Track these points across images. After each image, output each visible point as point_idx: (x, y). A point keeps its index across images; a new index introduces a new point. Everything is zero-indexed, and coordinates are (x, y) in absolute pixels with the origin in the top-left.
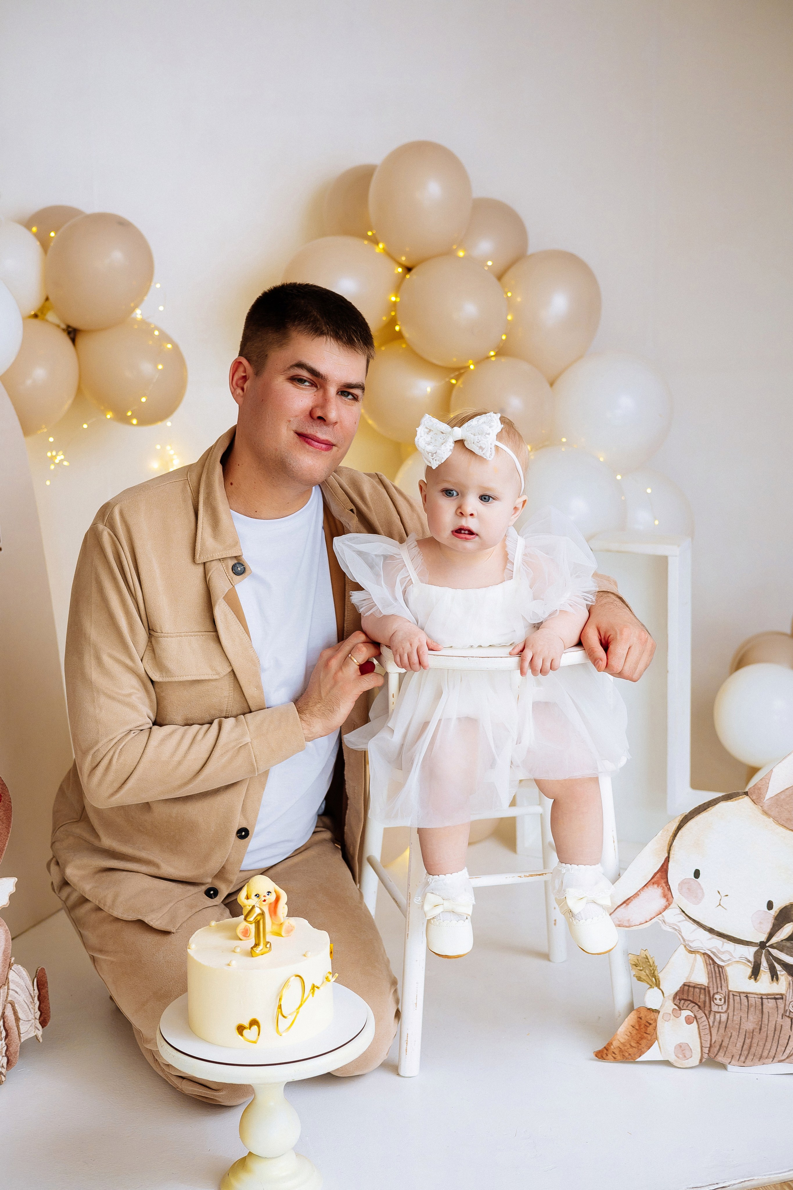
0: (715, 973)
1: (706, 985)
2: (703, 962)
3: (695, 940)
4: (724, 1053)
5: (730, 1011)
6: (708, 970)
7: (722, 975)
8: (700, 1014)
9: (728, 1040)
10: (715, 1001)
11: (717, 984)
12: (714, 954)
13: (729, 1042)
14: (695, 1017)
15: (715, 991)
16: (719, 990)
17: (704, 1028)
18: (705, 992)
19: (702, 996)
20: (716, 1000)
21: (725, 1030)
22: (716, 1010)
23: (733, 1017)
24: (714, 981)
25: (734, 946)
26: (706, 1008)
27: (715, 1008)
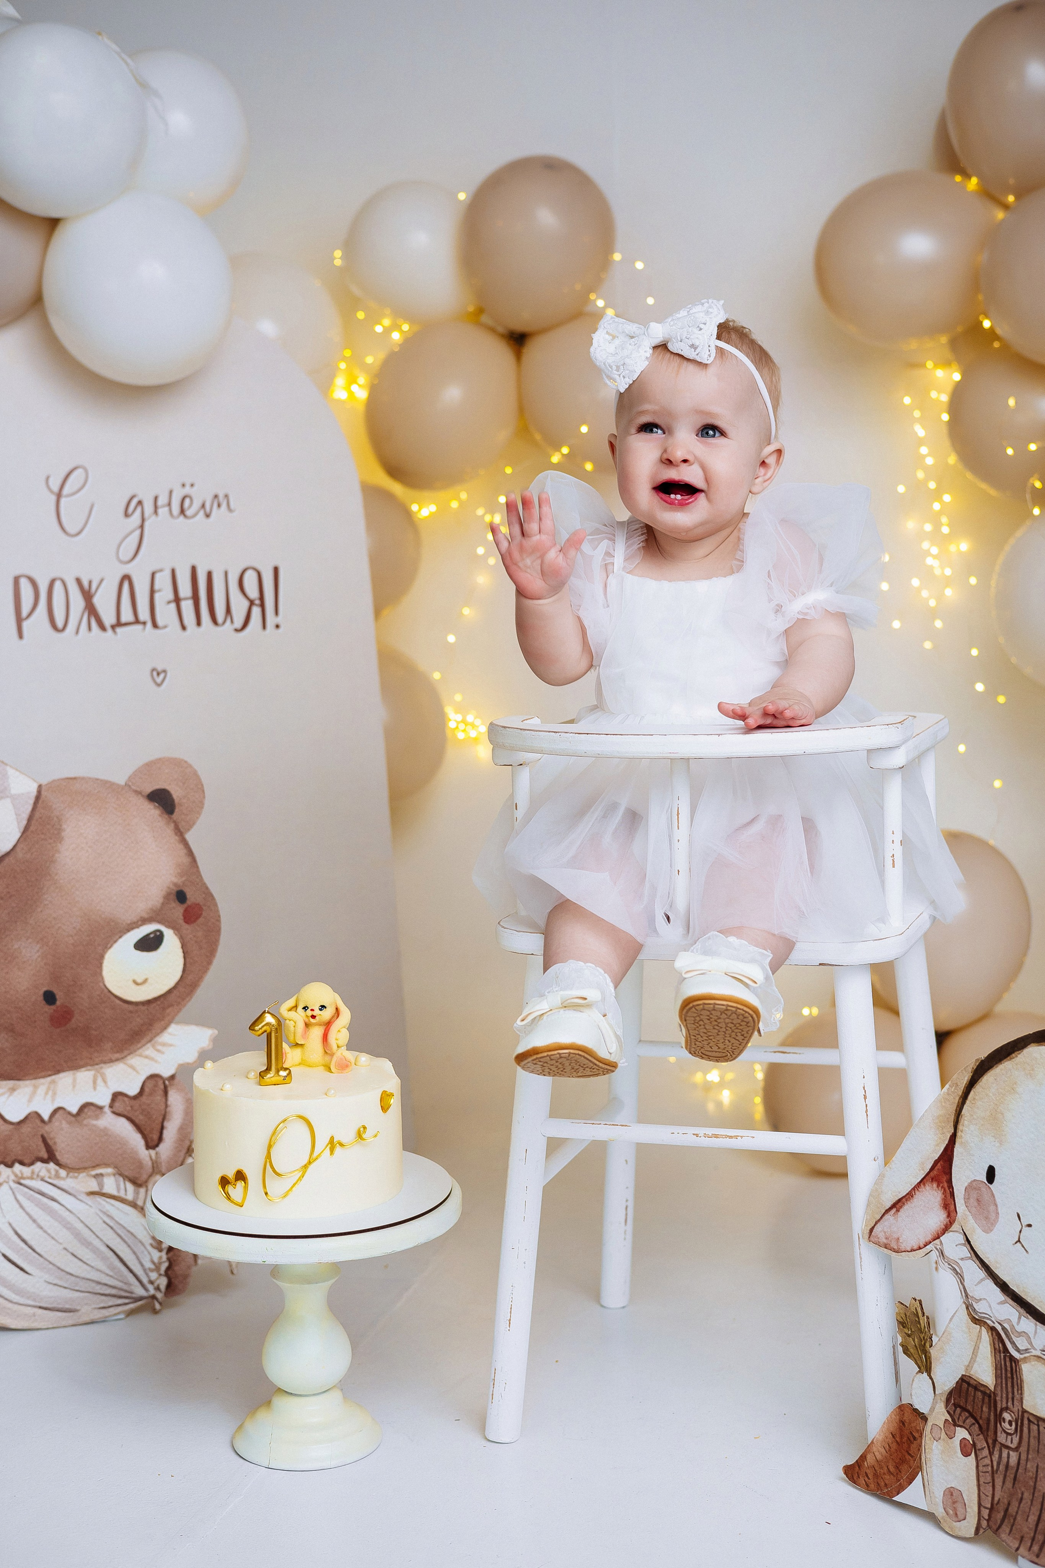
0: (1006, 1370)
1: (992, 1388)
2: (990, 1345)
3: (981, 1299)
4: (1010, 1527)
5: (1023, 1449)
6: (997, 1363)
7: (1015, 1376)
8: (981, 1443)
9: (1017, 1505)
10: (1003, 1424)
11: (1007, 1392)
12: (1006, 1334)
13: (1019, 1507)
14: (974, 1445)
15: (1004, 1405)
16: (1010, 1404)
17: (985, 1469)
18: (990, 1401)
19: (985, 1409)
20: (1004, 1422)
21: (1014, 1484)
22: (1003, 1442)
23: (1027, 1463)
24: (1004, 1385)
25: (1034, 1325)
26: (989, 1433)
27: (1002, 1438)
